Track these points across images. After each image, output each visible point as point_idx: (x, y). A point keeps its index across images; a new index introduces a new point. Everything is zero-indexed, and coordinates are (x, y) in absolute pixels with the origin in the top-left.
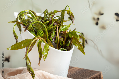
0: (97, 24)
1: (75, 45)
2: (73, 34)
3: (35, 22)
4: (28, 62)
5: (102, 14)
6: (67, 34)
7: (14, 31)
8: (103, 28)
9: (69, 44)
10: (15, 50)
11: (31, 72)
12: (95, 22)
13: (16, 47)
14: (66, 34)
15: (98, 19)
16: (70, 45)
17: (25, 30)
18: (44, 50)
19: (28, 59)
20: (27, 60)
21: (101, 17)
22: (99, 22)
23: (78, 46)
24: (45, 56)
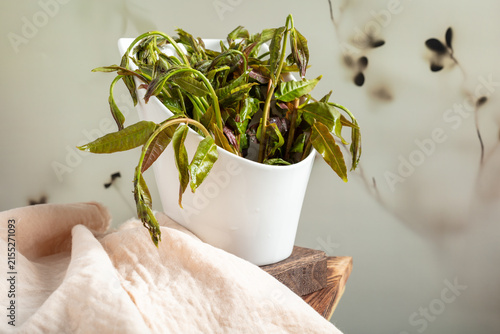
0: (359, 80)
1: (317, 150)
2: (319, 110)
3: (175, 72)
4: (141, 192)
5: (380, 43)
6: (300, 111)
7: (111, 98)
8: (383, 95)
9: (302, 145)
10: (103, 152)
11: (150, 223)
12: (352, 73)
13: (107, 145)
14: (296, 110)
15: (364, 61)
16: (305, 147)
17: (147, 98)
18: (195, 158)
19: (143, 184)
20: (139, 186)
21: (373, 55)
22: (367, 73)
23: (327, 151)
24: (198, 178)
